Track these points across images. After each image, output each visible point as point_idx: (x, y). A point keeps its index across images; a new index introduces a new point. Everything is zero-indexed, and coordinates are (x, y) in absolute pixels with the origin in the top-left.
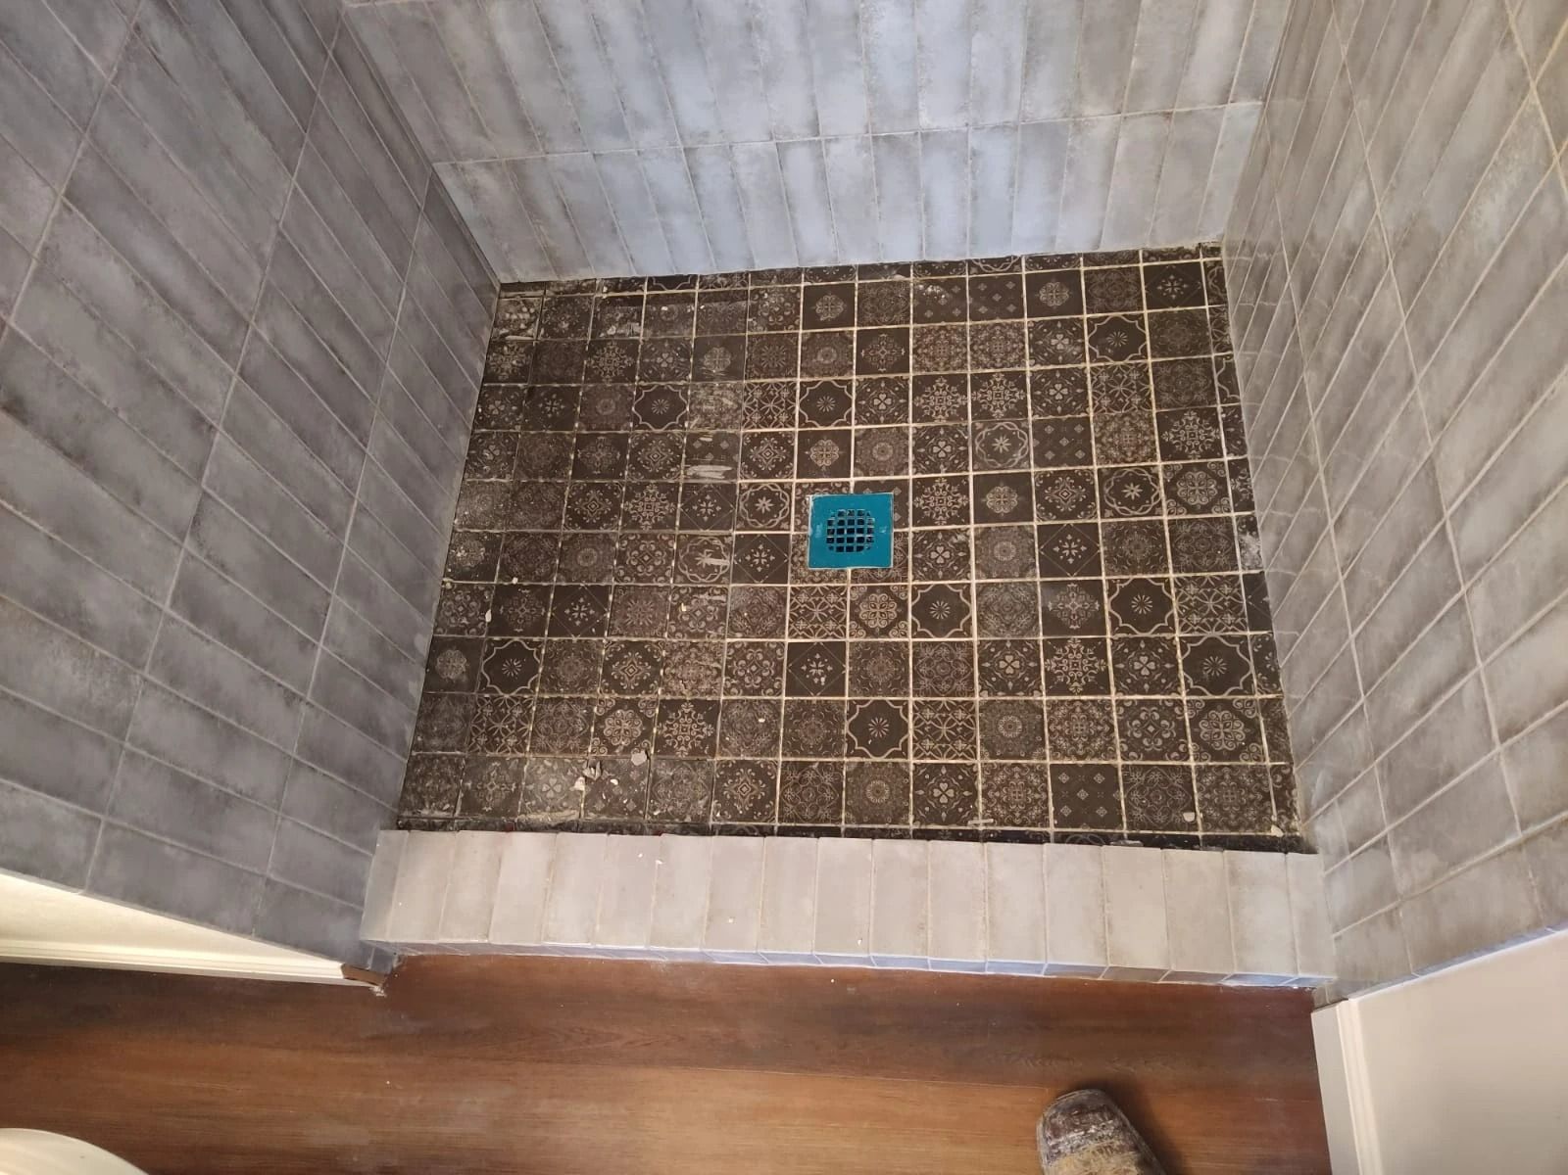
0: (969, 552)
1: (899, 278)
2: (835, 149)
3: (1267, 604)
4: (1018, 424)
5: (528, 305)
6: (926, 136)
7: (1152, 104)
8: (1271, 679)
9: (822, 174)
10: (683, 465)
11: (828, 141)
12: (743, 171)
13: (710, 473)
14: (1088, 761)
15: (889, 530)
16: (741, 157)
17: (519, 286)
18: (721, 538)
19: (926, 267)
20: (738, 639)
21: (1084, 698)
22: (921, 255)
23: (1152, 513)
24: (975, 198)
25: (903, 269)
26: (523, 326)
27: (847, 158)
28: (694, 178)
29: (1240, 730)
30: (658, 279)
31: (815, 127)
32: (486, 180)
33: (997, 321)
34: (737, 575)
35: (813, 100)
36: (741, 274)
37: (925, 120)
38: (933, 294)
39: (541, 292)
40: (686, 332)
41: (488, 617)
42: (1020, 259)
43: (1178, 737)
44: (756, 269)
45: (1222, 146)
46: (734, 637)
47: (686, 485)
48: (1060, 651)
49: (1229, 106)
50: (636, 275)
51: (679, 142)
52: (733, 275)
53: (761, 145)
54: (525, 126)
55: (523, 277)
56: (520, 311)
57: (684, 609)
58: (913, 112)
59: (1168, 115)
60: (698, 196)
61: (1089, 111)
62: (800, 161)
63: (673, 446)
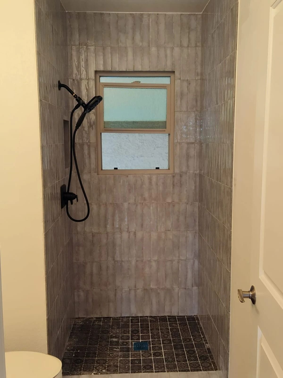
0: (162, 348)
1: (147, 318)
2: (138, 291)
3: (211, 351)
4: (169, 334)
5: (81, 320)
6: (151, 289)
7: (183, 286)
8: (212, 359)
9: (136, 296)
10: (110, 338)
11: (137, 289)
12: (123, 294)
13: (114, 340)
14: (185, 369)
15: (148, 346)
16: (123, 291)
17: (79, 318)
18: (117, 347)
19: (151, 317)
20: (121, 359)
21: (183, 362)
22: (150, 314)
23: (191, 342)
24: (159, 302)
25: (147, 317)
26: (80, 322)
27: (140, 292)
28: (115, 295)
29: (209, 365)
30: (104, 317)
31: (135, 287)
32: (82, 294)
33: (164, 323)
34: (120, 351)
35: (136, 282)
36: (119, 317)
37: (151, 286)
38: (153, 320)
39: (83, 319)
40: (110, 324)
41: (74, 355)
42: (166, 316)
43: (199, 366)
44: (122, 316)
45: (194, 295)
46: (120, 358)
47: (110, 341)
48: (178, 358)
49: (193, 288)
50: (101, 317)
51: (115, 288)
52: (118, 317)
53: (127, 289)
54: (92, 284)
55: (80, 317)
56: (79, 321)
57: (111, 355)
58: (150, 285)
59: (185, 288)
60: (115, 299)
61: (174, 287)
62: (133, 292)
63: (108, 336)
